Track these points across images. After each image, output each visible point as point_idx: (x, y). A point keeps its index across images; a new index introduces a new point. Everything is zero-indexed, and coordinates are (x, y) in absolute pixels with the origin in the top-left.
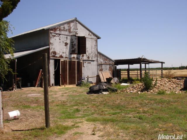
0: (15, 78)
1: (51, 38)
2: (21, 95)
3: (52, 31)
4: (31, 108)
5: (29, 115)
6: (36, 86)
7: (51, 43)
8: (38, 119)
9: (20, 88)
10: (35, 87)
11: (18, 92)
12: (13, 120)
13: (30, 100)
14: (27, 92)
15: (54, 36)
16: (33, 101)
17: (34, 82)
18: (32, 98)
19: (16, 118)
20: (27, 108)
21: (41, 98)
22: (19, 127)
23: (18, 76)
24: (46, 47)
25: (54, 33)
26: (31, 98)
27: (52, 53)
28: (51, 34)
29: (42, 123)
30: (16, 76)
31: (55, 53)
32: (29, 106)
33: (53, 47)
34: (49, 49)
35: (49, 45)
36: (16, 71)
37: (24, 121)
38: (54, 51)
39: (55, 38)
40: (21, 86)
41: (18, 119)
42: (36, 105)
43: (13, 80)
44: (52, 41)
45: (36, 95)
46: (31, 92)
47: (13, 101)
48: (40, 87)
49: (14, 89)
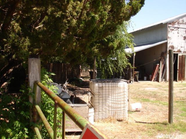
0: (132, 72)
1: (169, 32)
2: (139, 88)
3: (170, 25)
4: (151, 102)
5: (149, 109)
6: (153, 80)
7: (169, 38)
8: (159, 114)
9: (137, 81)
10: (151, 81)
11: (135, 85)
12: (135, 111)
13: (148, 94)
14: (145, 86)
15: (173, 30)
16: (151, 95)
17: (150, 76)
18: (150, 92)
19: (138, 110)
20: (146, 101)
21: (159, 93)
22: (141, 119)
23: (135, 70)
24: (163, 41)
25: (172, 26)
26: (148, 91)
27: (169, 47)
28: (170, 28)
29: (164, 118)
30: (134, 69)
31: (173, 47)
32: (148, 99)
33: (171, 41)
34: (166, 43)
35: (167, 39)
36: (134, 65)
37: (146, 114)
38: (172, 45)
39: (173, 32)
40: (138, 79)
41: (139, 111)
42: (155, 99)
43: (131, 73)
44: (170, 35)
45: (153, 89)
46: (148, 86)
47: (132, 94)
48: (157, 81)
49: (132, 82)
